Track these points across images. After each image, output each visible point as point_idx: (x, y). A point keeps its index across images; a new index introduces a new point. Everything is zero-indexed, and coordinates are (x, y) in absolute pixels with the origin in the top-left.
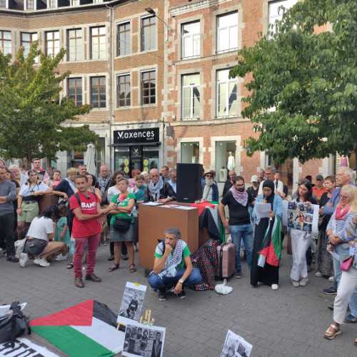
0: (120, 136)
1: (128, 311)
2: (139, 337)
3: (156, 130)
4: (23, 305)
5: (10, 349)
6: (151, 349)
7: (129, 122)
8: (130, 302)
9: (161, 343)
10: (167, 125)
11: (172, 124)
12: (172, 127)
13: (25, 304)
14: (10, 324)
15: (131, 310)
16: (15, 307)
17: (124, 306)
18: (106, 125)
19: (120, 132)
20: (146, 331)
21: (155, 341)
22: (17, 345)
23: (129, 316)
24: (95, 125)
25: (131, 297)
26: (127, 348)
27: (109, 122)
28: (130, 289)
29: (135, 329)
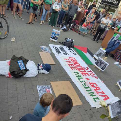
1: (98, 55)
2: (100, 62)
4: (73, 41)
5: (69, 49)
6: (102, 67)
8: (99, 53)
9: (106, 67)
14: (71, 43)
15: (99, 55)
16: (72, 40)
17: (97, 53)
20: (103, 62)
22: (71, 49)
25: (100, 52)
26: (96, 63)
28: (101, 50)
29: (100, 60)
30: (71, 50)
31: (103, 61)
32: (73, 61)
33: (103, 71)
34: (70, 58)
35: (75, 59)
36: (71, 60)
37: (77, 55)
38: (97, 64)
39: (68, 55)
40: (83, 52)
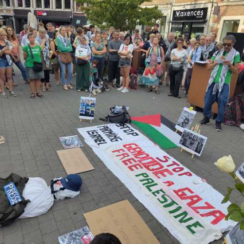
0: (178, 14)
1: (182, 123)
2: (190, 138)
3: (205, 10)
4: (127, 108)
7: (186, 4)
8: (184, 119)
9: (202, 145)
10: (215, 5)
11: (219, 4)
12: (219, 7)
13: (128, 108)
14: (123, 115)
15: (185, 123)
16: (124, 108)
17: (181, 120)
18: (169, 6)
19: (178, 11)
20: (195, 136)
21: (199, 143)
22: (125, 126)
23: (183, 126)
24: (162, 6)
25: (185, 116)
26: (182, 142)
27: (171, 4)
28: (186, 112)
29: (188, 133)
30: (128, 129)
31: (195, 133)
32: (132, 151)
33: (199, 155)
34: (125, 146)
35: (136, 145)
36: (129, 150)
37: (141, 135)
38: (184, 144)
39: (121, 140)
40: (152, 126)
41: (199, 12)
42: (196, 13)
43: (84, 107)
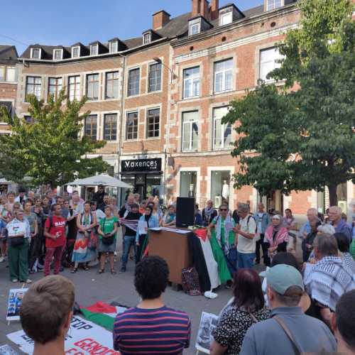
0: (127, 165)
3: (159, 161)
7: (135, 153)
10: (169, 156)
11: (172, 155)
12: (173, 158)
18: (116, 155)
19: (127, 161)
22: (74, 320)
24: (107, 155)
27: (118, 153)
30: (78, 322)
32: (86, 348)
34: (76, 344)
35: (91, 340)
36: (82, 348)
37: (96, 327)
39: (71, 337)
40: (108, 314)
41: (152, 163)
42: (149, 164)
43: (15, 304)
